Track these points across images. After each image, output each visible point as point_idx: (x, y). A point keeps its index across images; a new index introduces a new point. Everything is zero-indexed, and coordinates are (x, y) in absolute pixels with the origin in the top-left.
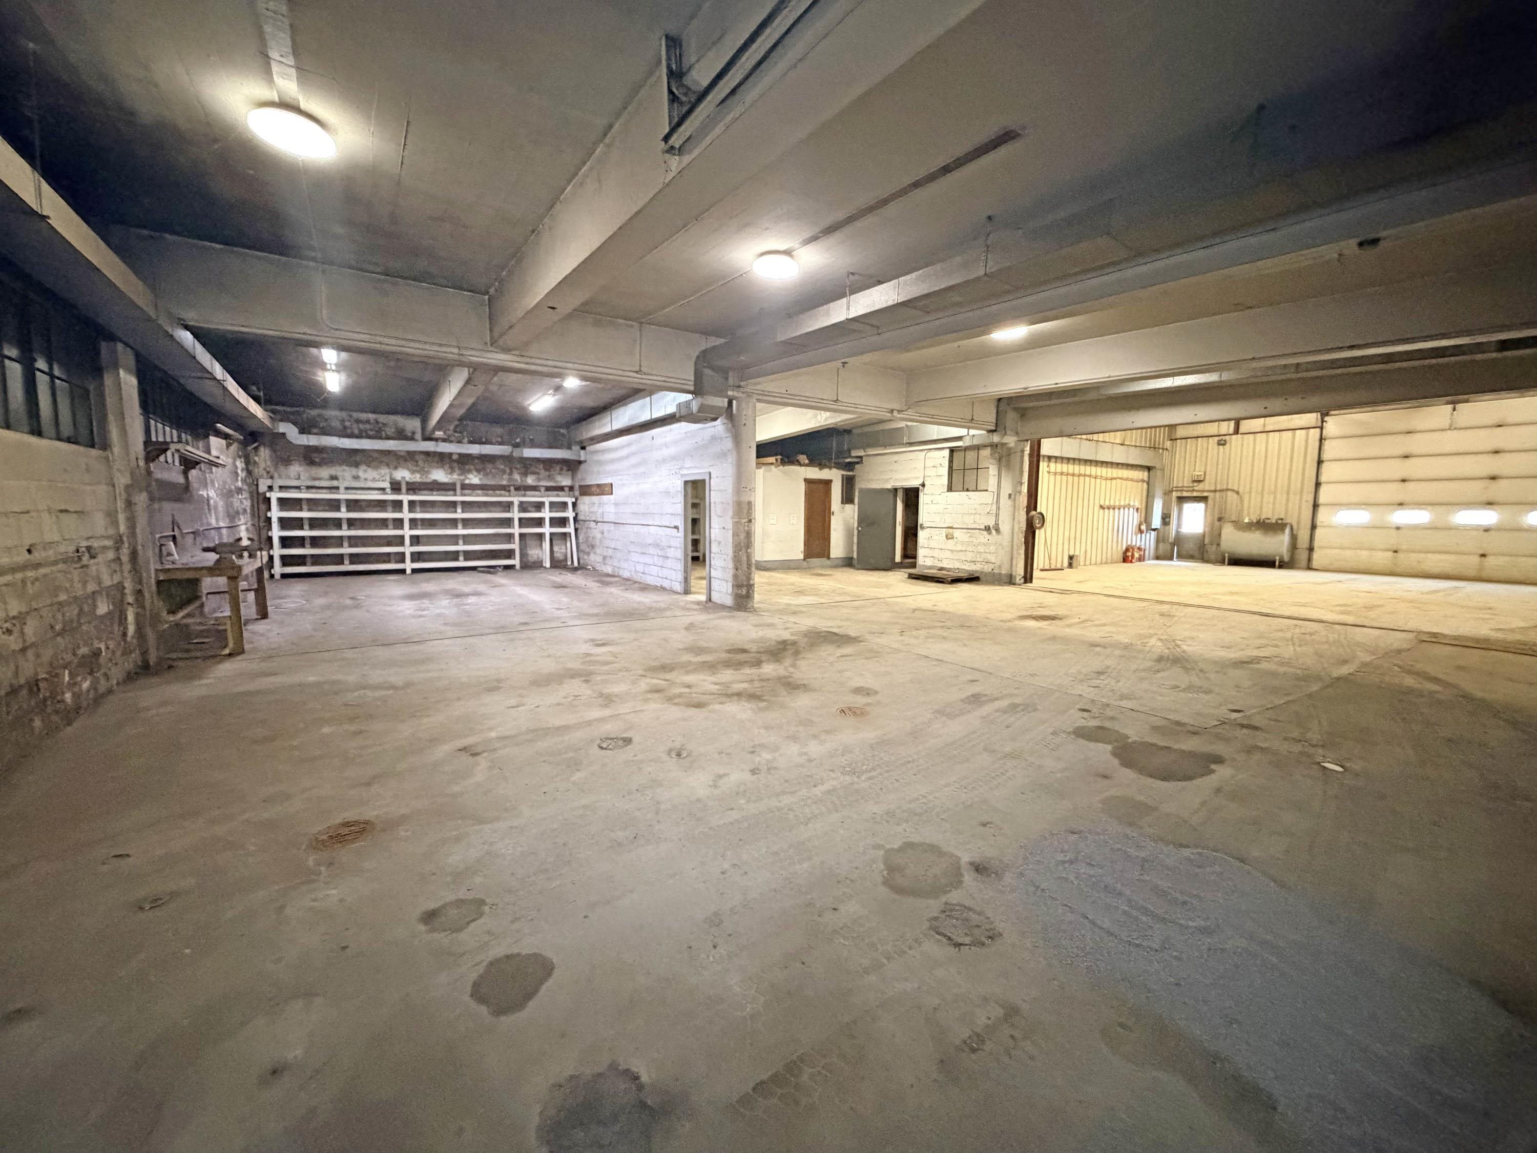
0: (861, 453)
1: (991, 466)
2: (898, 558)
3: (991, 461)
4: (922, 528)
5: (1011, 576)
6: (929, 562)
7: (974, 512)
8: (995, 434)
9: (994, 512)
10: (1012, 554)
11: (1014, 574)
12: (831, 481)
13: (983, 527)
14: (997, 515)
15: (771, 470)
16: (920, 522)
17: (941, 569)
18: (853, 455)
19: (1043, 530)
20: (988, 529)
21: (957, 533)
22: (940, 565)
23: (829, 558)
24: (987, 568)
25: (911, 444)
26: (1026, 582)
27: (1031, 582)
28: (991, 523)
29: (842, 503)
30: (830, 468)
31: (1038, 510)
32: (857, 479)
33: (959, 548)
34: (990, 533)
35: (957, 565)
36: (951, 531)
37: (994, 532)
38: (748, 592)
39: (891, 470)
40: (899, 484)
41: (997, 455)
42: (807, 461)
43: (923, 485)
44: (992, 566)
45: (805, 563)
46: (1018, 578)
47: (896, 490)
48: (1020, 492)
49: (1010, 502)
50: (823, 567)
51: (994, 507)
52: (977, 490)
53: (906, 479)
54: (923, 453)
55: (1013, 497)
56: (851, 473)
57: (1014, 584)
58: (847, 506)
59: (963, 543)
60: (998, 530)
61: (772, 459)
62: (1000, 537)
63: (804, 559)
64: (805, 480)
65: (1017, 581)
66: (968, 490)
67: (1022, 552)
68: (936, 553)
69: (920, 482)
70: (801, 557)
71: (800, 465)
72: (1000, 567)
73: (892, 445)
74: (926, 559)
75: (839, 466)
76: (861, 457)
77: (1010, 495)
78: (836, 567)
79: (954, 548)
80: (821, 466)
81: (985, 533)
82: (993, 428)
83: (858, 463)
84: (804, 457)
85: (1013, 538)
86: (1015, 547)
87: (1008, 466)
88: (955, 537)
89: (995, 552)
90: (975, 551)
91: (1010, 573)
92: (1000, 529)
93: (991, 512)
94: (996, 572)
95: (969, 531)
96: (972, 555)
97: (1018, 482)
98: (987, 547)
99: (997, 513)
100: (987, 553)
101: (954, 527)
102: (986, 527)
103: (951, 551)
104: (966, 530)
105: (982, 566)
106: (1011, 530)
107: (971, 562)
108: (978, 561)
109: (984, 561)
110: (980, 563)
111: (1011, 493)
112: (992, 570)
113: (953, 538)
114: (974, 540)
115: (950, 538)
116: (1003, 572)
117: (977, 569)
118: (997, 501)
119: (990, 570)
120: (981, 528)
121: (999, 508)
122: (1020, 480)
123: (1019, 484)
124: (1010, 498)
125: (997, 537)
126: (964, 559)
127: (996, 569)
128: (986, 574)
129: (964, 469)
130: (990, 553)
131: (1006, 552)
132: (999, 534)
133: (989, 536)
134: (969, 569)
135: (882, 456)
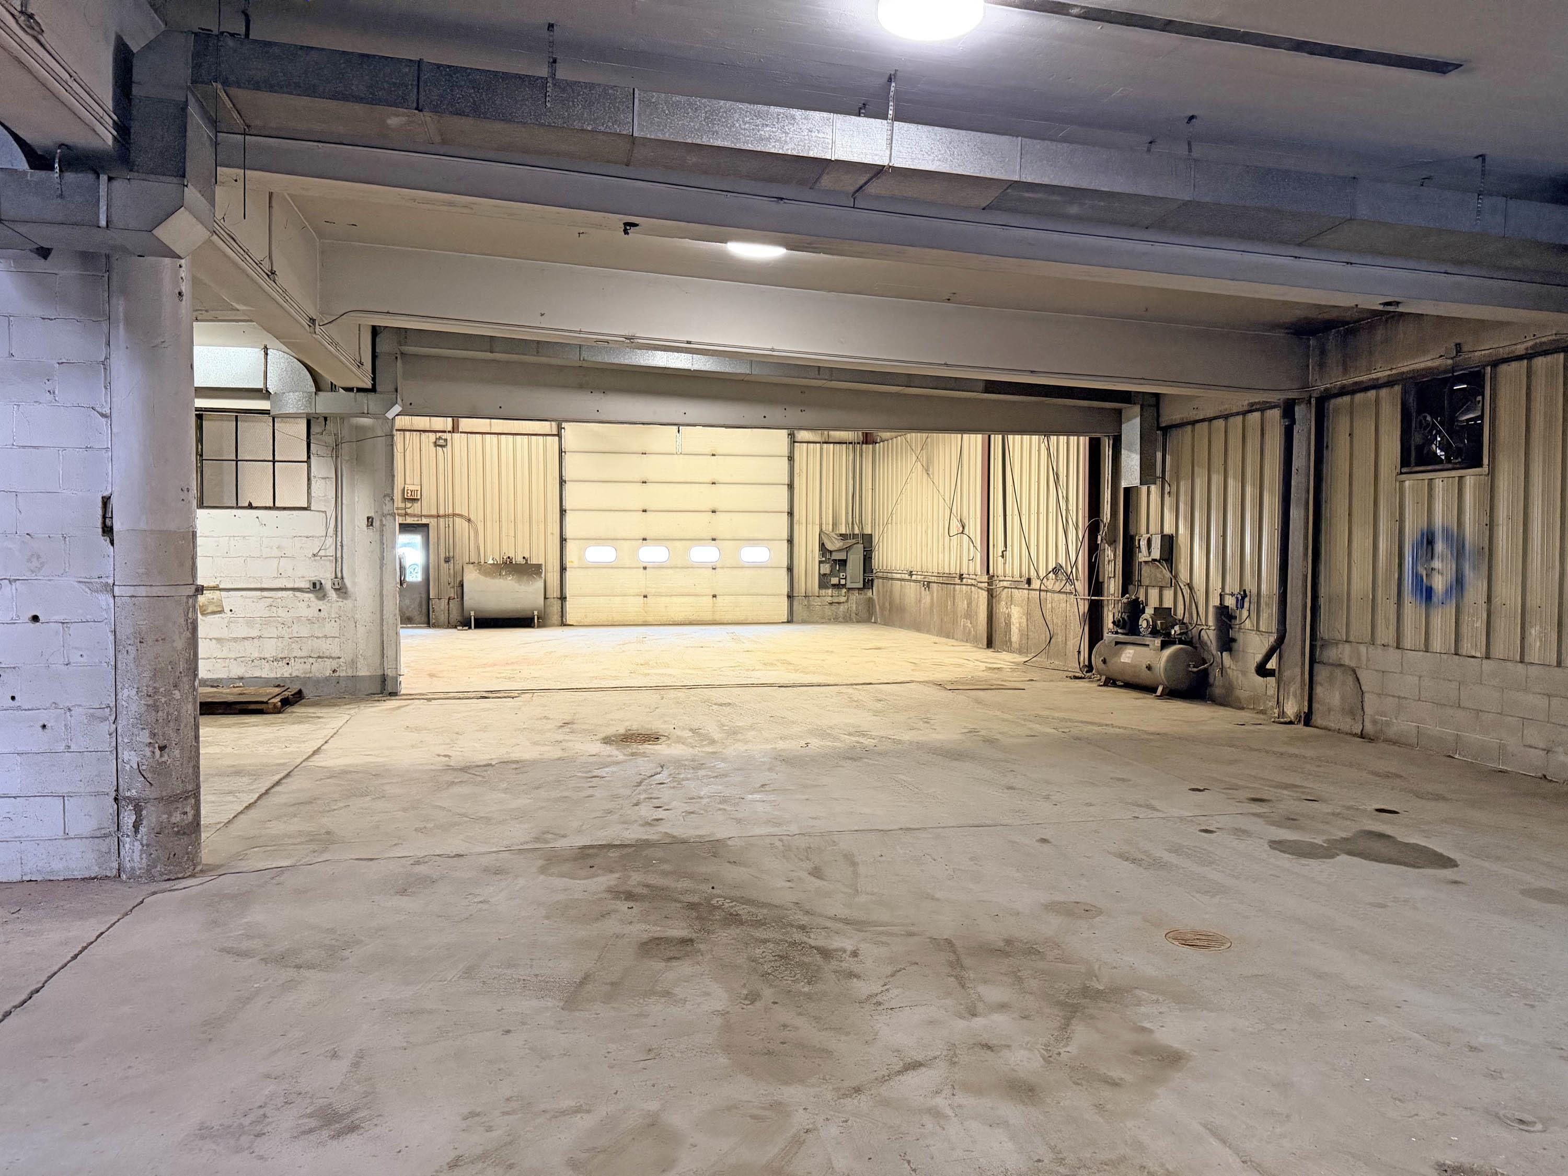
1: (313, 459)
3: (313, 447)
5: (383, 679)
7: (276, 553)
9: (331, 552)
13: (303, 585)
14: (338, 560)
20: (316, 587)
21: (231, 601)
24: (322, 669)
28: (326, 576)
33: (243, 631)
34: (322, 597)
35: (237, 671)
37: (332, 595)
41: (327, 439)
44: (334, 664)
48: (393, 516)
49: (372, 534)
51: (330, 541)
52: (275, 507)
55: (377, 523)
57: (392, 694)
59: (250, 622)
60: (341, 590)
62: (348, 603)
66: (250, 506)
72: (353, 662)
77: (370, 521)
79: (225, 634)
81: (310, 596)
86: (390, 621)
87: (359, 461)
88: (227, 609)
89: (338, 635)
90: (287, 636)
91: (380, 673)
92: (346, 588)
93: (322, 553)
94: (343, 674)
95: (265, 594)
96: (279, 644)
97: (385, 496)
98: (316, 626)
99: (339, 555)
100: (319, 638)
101: (221, 587)
102: (314, 584)
103: (218, 640)
104: (258, 593)
105: (308, 666)
106: (378, 588)
107: (276, 660)
108: (295, 657)
109: (312, 656)
110: (303, 660)
111: (372, 514)
112: (334, 671)
113: (222, 612)
114: (282, 613)
115: (214, 613)
116: (361, 673)
117: (294, 675)
118: (336, 531)
119: (328, 673)
120: (296, 586)
121: (342, 546)
122: (389, 491)
123: (388, 499)
124: (372, 525)
125: (340, 604)
126: (256, 655)
127: (345, 668)
128: (317, 682)
129: (237, 461)
130: (326, 637)
131: (369, 632)
132: (346, 598)
133: (321, 602)
134: (272, 675)
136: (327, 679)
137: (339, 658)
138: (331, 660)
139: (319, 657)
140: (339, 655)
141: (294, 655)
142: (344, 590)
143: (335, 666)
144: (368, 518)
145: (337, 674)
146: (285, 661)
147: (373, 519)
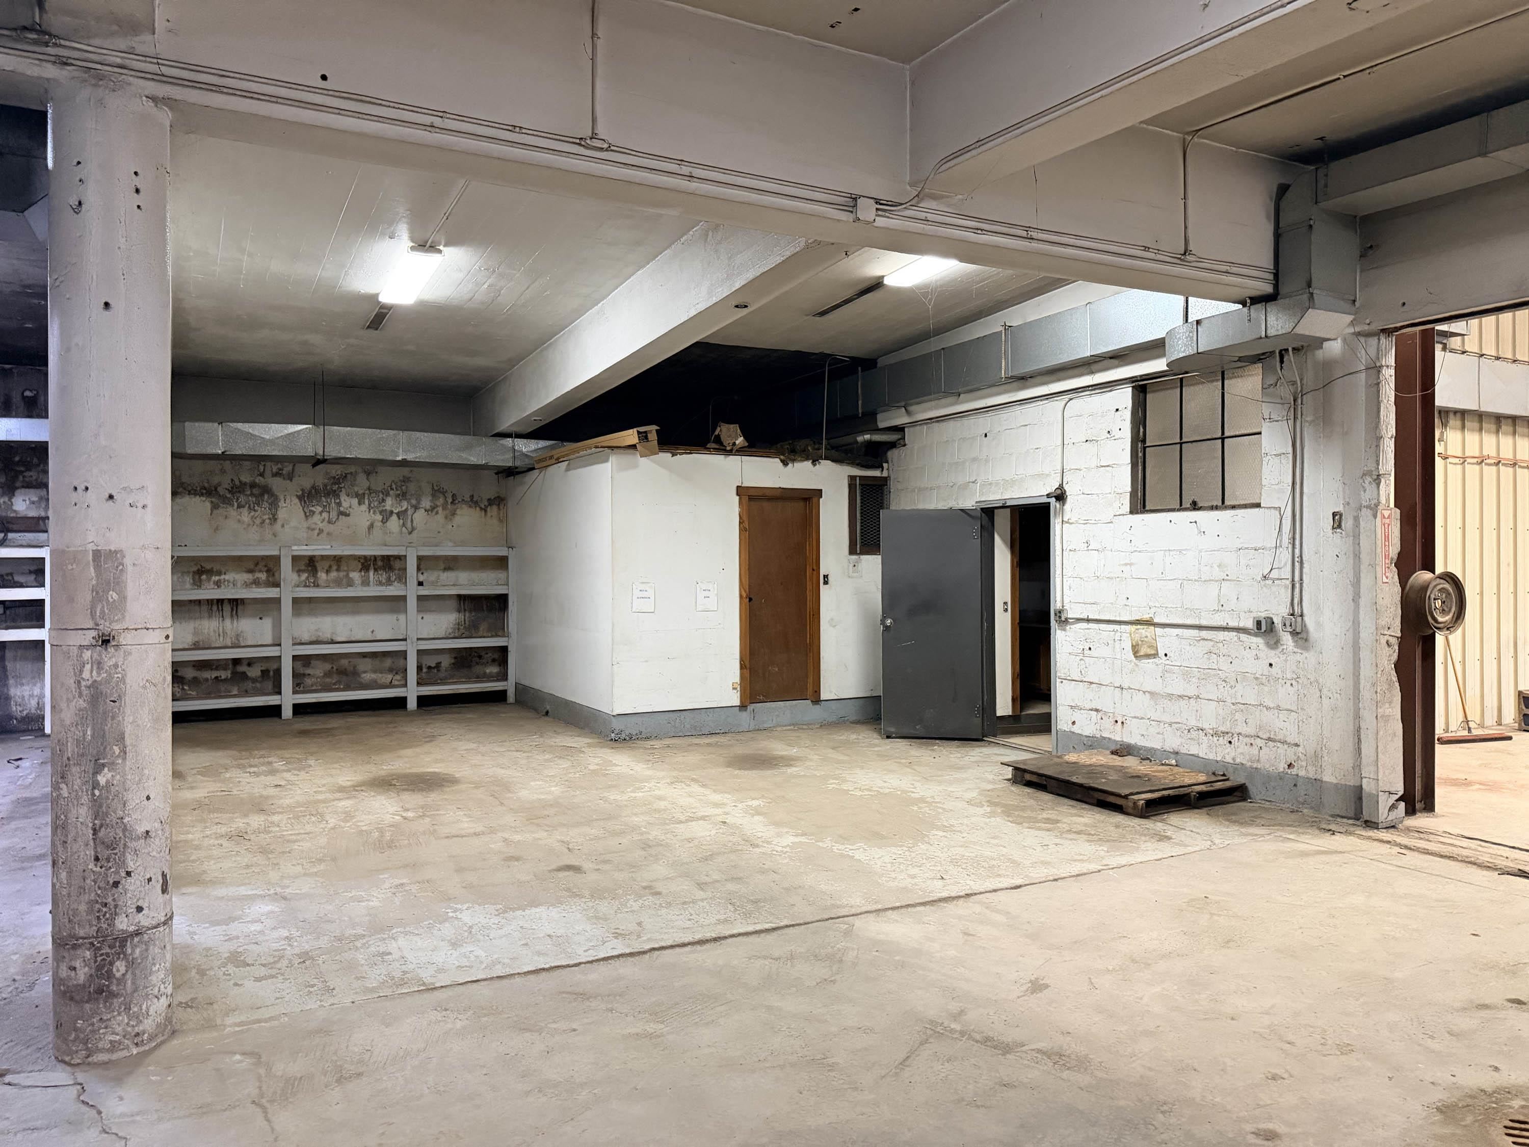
0: (899, 418)
1: (1265, 428)
2: (1004, 706)
3: (1266, 409)
4: (1064, 622)
5: (1358, 794)
6: (1087, 726)
7: (1218, 574)
8: (1271, 306)
9: (1287, 573)
10: (1357, 717)
11: (1368, 786)
12: (819, 493)
13: (1250, 624)
14: (1296, 585)
15: (635, 466)
16: (1056, 603)
17: (1123, 750)
18: (881, 425)
19: (1455, 637)
20: (1265, 628)
21: (1166, 640)
22: (1119, 736)
23: (817, 700)
24: (1273, 760)
25: (1024, 380)
26: (1411, 811)
27: (1429, 807)
28: (1279, 610)
29: (852, 551)
30: (814, 462)
31: (1439, 569)
32: (893, 486)
33: (1177, 686)
34: (1275, 644)
35: (1172, 741)
36: (1146, 632)
37: (1287, 639)
39: (974, 460)
40: (993, 496)
41: (1285, 391)
42: (740, 441)
43: (1061, 497)
44: (1289, 754)
45: (745, 715)
46: (1385, 802)
47: (989, 513)
48: (1374, 509)
49: (1338, 542)
50: (798, 726)
51: (1285, 556)
52: (1223, 505)
53: (1012, 483)
54: (1059, 403)
55: (1347, 523)
56: (876, 473)
57: (1371, 824)
58: (866, 558)
59: (1186, 674)
60: (1300, 634)
61: (630, 436)
62: (1309, 658)
63: (743, 707)
64: (740, 491)
65: (1383, 814)
66: (1195, 506)
67: (1394, 710)
68: (1106, 700)
69: (1051, 486)
70: (734, 699)
71: (722, 449)
72: (1317, 757)
73: (974, 390)
74: (1077, 716)
75: (841, 455)
76: (900, 429)
77: (1337, 519)
78: (839, 723)
79: (1157, 686)
80: (789, 455)
81: (1259, 641)
82: (1268, 289)
83: (893, 445)
84: (735, 428)
85: (1357, 662)
86: (1366, 693)
88: (1161, 653)
89: (1294, 708)
90: (1229, 700)
91: (1352, 782)
92: (1307, 632)
93: (1274, 574)
94: (1302, 773)
95: (1204, 634)
96: (1221, 712)
97: (1364, 475)
98: (1266, 689)
99: (1297, 578)
100: (1268, 708)
101: (1156, 620)
102: (1259, 623)
103: (1152, 694)
104: (1195, 632)
105: (1255, 751)
106: (1350, 635)
107: (1216, 734)
108: (1239, 734)
109: (1260, 734)
110: (1248, 740)
111: (1340, 508)
112: (1290, 766)
113: (1155, 655)
114: (1223, 664)
115: (1148, 656)
116: (1326, 779)
117: (1238, 761)
118: (1294, 539)
119: (1282, 766)
120: (1241, 625)
121: (1301, 563)
122: (1371, 466)
123: (1368, 479)
124: (1339, 526)
125: (1298, 657)
126: (1193, 723)
127: (1304, 764)
128: (1270, 779)
129: (1181, 444)
130: (1278, 708)
131: (1334, 709)
132: (1306, 649)
133: (1273, 652)
134: (1211, 756)
135: (951, 424)
136: (1281, 777)
137: (1297, 745)
138: (1286, 746)
139: (1269, 739)
140: (1297, 741)
141: (1238, 731)
142: (1303, 635)
143: (1291, 758)
144: (1334, 514)
145: (1294, 771)
146: (1227, 738)
147: (1341, 515)
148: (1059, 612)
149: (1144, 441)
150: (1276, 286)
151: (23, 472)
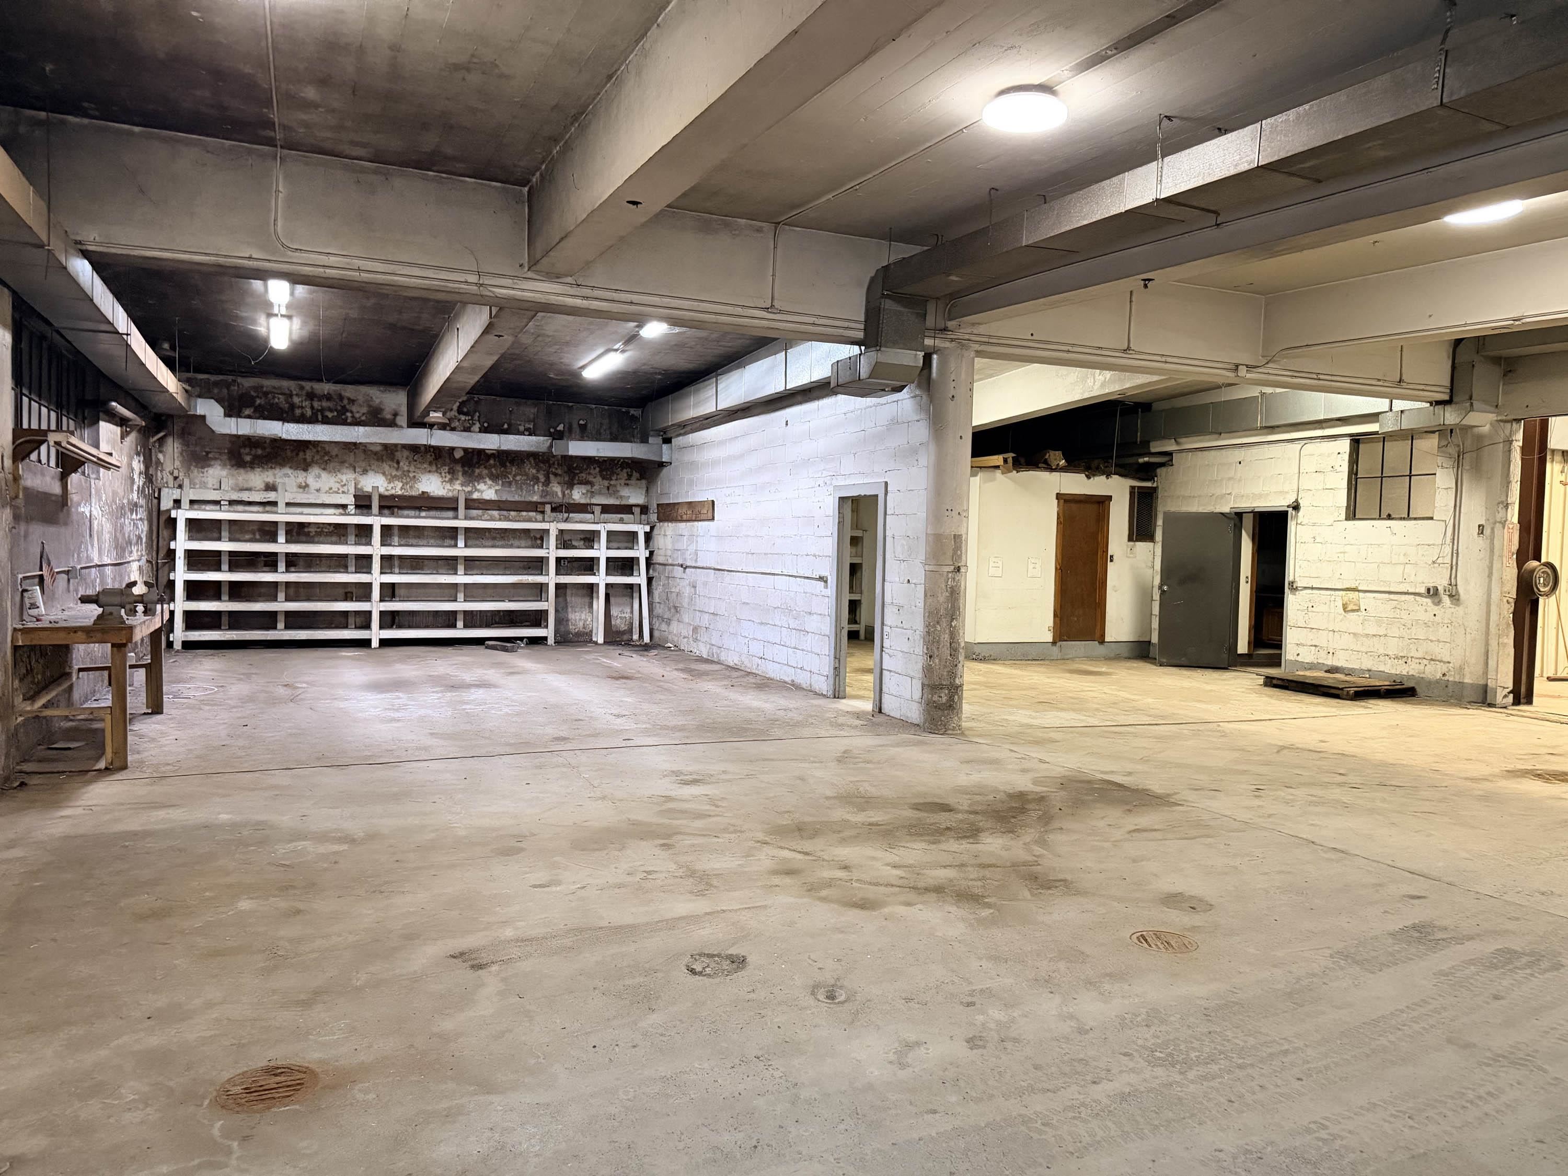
0: (1170, 446)
1: (1439, 472)
2: (1243, 647)
3: (1440, 460)
4: (1294, 589)
5: (1485, 689)
6: (1307, 656)
7: (1402, 559)
8: (1448, 408)
9: (1448, 560)
10: (1487, 644)
11: (1491, 684)
12: (1109, 498)
13: (1423, 590)
14: (1454, 567)
15: (994, 479)
16: (1290, 576)
17: (1332, 670)
18: (1153, 450)
19: (1553, 599)
20: (1432, 593)
21: (1366, 601)
22: (1330, 662)
23: (1102, 641)
24: (1433, 672)
25: (1272, 429)
26: (1517, 702)
27: (1529, 701)
28: (1442, 582)
29: (1130, 539)
30: (1108, 476)
31: (1543, 560)
32: (1160, 493)
33: (1372, 630)
34: (1439, 603)
35: (1367, 663)
36: (1352, 595)
37: (1446, 600)
38: (951, 698)
39: (1230, 479)
40: (1245, 504)
41: (1452, 450)
42: (1063, 462)
43: (1296, 507)
44: (1443, 668)
45: (1055, 649)
46: (1500, 694)
47: (1239, 515)
48: (1503, 523)
49: (1481, 542)
50: (1091, 658)
51: (1448, 549)
52: (1408, 518)
53: (1260, 496)
54: (1297, 446)
55: (1487, 531)
56: (1149, 484)
57: (1491, 705)
58: (1139, 544)
59: (1379, 621)
60: (1454, 597)
61: (997, 460)
62: (1460, 611)
63: (1054, 643)
64: (1059, 496)
65: (1499, 699)
66: (1389, 517)
67: (1510, 640)
68: (1322, 639)
69: (1290, 500)
70: (1049, 637)
71: (1050, 469)
72: (1461, 668)
73: (1232, 431)
74: (1301, 650)
75: (1125, 471)
76: (1169, 454)
77: (1481, 528)
78: (1117, 658)
79: (1359, 630)
80: (1091, 471)
81: (1429, 600)
82: (1446, 397)
83: (1162, 465)
84: (1059, 454)
85: (1488, 613)
86: (1493, 629)
87: (1477, 469)
88: (1362, 609)
89: (1448, 640)
90: (1406, 637)
91: (1482, 682)
92: (1459, 595)
93: (1440, 560)
94: (1451, 679)
95: (1392, 596)
96: (1400, 644)
97: (1499, 503)
98: (1431, 629)
99: (1454, 563)
100: (1432, 641)
101: (1359, 588)
102: (1429, 590)
103: (1354, 634)
104: (1387, 596)
105: (1422, 667)
106: (1485, 596)
107: (1397, 658)
108: (1412, 657)
109: (1426, 657)
110: (1418, 661)
111: (1483, 522)
112: (1444, 675)
113: (1358, 610)
114: (1404, 615)
115: (1353, 611)
116: (1466, 681)
117: (1410, 673)
118: (1454, 539)
119: (1439, 675)
120: (1417, 591)
121: (1457, 554)
122: (1503, 499)
123: (1501, 506)
124: (1482, 533)
125: (1453, 610)
126: (1381, 651)
127: (1453, 673)
128: (1430, 684)
129: (1382, 477)
130: (1438, 641)
131: (1474, 640)
132: (1458, 605)
133: (1436, 608)
134: (1393, 672)
135: (1213, 453)
136: (1438, 682)
137: (1449, 663)
138: (1442, 664)
139: (1432, 660)
140: (1449, 660)
141: (1412, 655)
142: (1457, 597)
143: (1445, 670)
144: (1479, 526)
145: (1446, 678)
146: (1405, 660)
147: (1483, 526)
148: (1292, 583)
149: (1356, 474)
150: (1451, 397)
151: (578, 474)
